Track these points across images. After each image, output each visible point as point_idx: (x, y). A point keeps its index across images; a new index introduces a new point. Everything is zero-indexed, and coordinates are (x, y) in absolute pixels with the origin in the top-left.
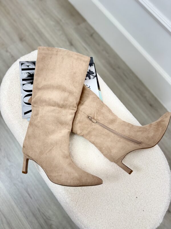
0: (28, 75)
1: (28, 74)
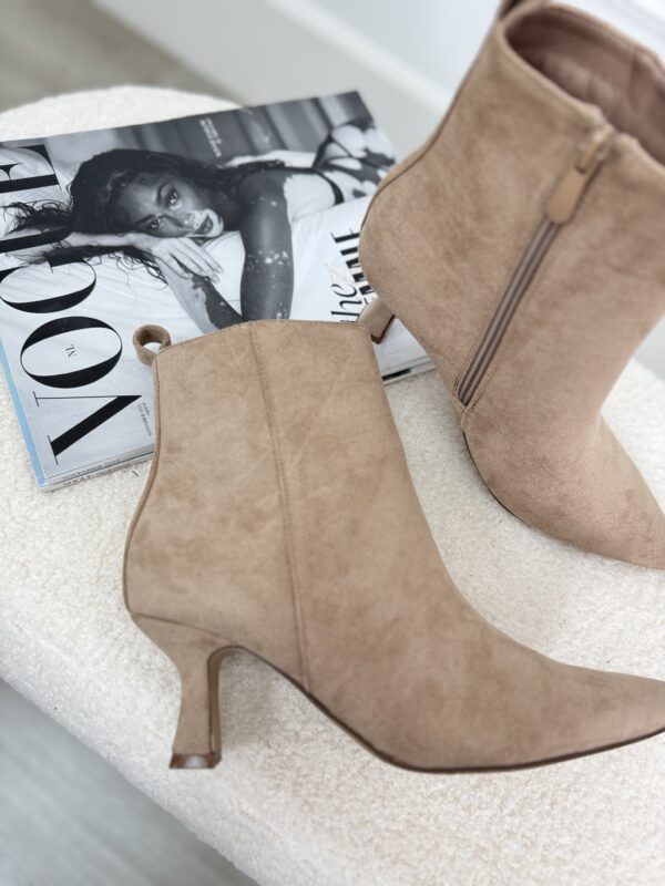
0: (18, 218)
1: (14, 211)
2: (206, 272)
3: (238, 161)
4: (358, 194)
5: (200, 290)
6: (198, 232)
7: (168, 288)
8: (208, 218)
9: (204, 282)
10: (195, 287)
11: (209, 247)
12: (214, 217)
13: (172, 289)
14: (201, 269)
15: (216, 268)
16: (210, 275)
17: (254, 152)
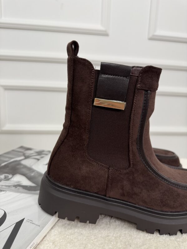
2: (16, 184)
3: (3, 164)
4: (42, 157)
5: (18, 188)
6: (5, 179)
7: (7, 192)
8: (5, 176)
9: (18, 186)
10: (16, 187)
11: (12, 179)
12: (6, 175)
13: (8, 191)
14: (14, 184)
15: (19, 182)
16: (18, 183)
17: (6, 161)
